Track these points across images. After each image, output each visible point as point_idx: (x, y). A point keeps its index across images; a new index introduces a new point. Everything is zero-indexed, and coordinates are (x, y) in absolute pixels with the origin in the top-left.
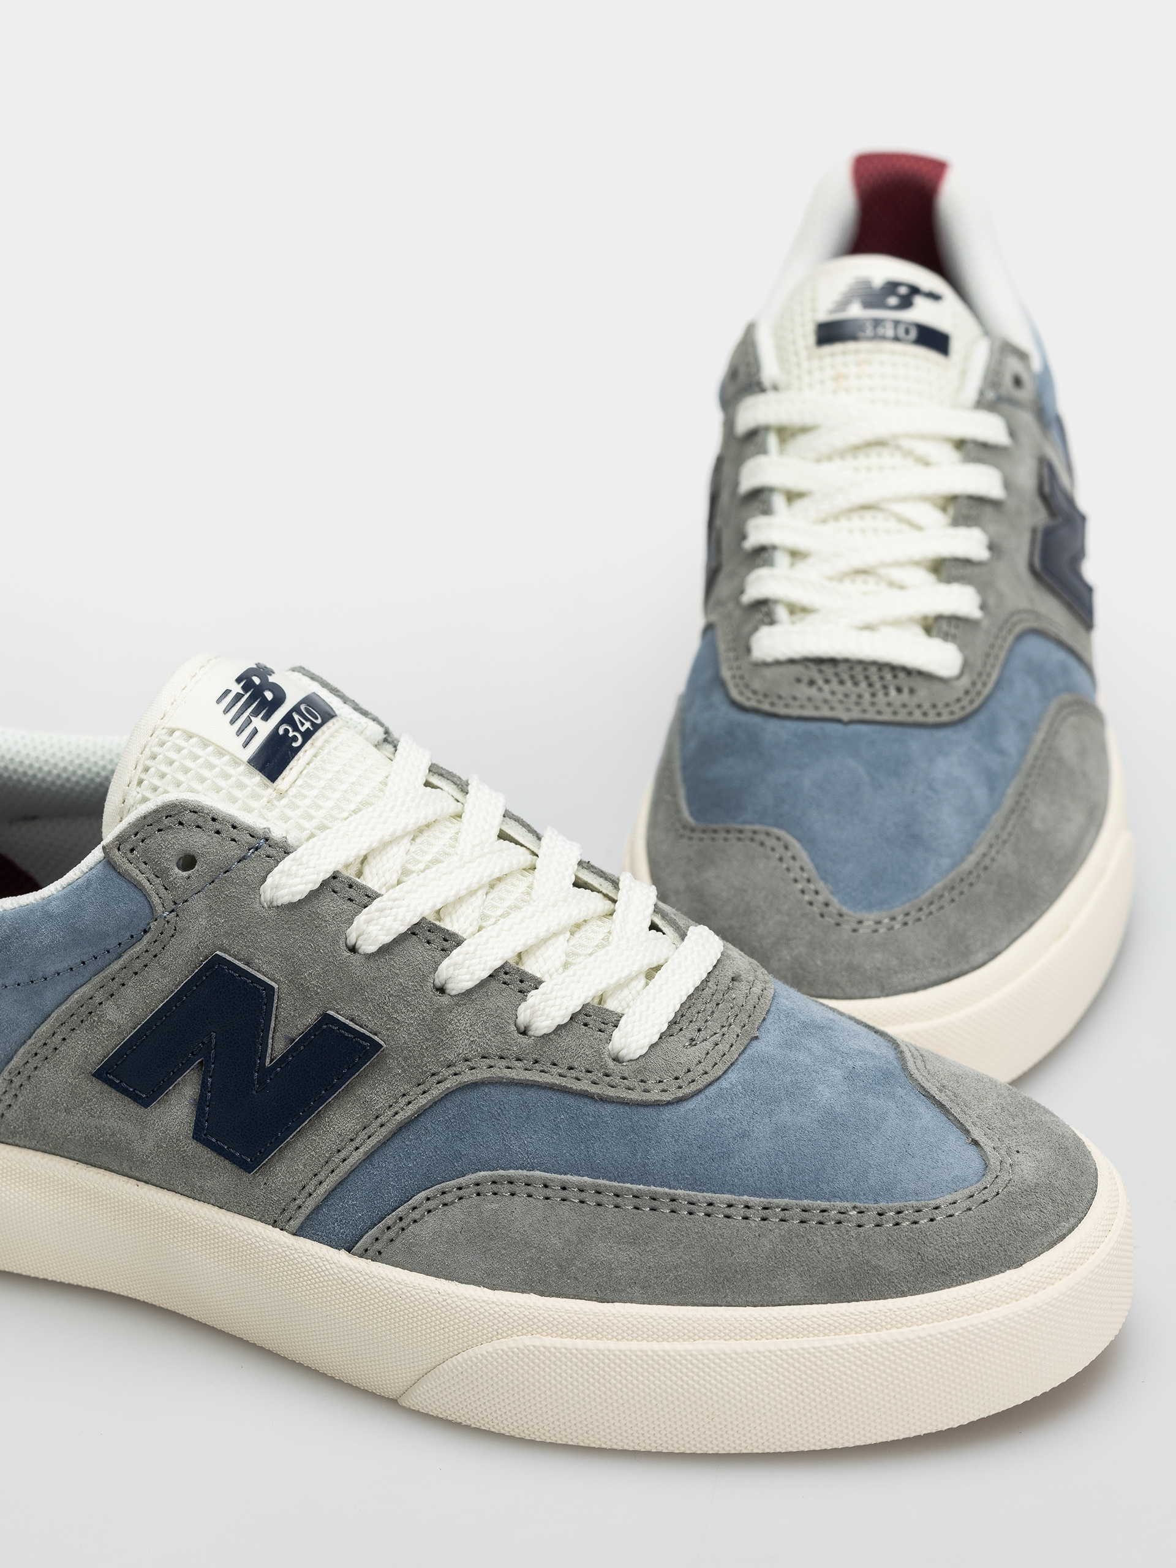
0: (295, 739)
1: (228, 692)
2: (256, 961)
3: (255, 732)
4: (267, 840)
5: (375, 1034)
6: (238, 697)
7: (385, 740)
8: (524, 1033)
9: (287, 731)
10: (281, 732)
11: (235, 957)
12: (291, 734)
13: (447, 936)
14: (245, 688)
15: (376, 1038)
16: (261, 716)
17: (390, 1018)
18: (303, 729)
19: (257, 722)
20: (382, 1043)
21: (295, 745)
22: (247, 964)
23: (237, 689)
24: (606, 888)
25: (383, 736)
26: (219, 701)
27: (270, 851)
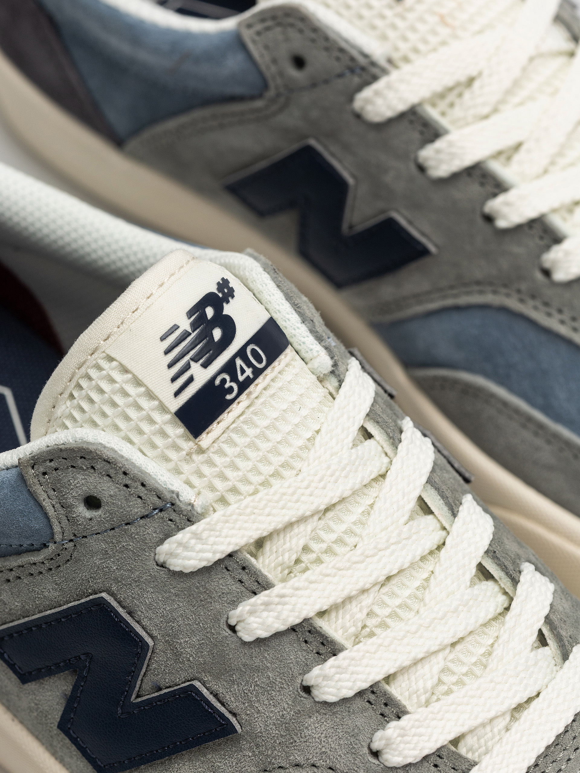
0: (231, 389)
1: (175, 327)
2: (139, 613)
3: (191, 380)
4: (173, 504)
5: (234, 715)
6: (186, 335)
7: (332, 372)
8: (376, 754)
9: (224, 381)
10: (217, 382)
11: (119, 602)
12: (227, 385)
13: (325, 642)
14: (194, 326)
15: (233, 720)
16: (201, 361)
17: (252, 706)
18: (241, 378)
19: (196, 369)
20: (238, 727)
21: (229, 397)
22: (130, 613)
23: (185, 324)
24: (506, 583)
25: (330, 369)
26: (163, 339)
27: (174, 516)
